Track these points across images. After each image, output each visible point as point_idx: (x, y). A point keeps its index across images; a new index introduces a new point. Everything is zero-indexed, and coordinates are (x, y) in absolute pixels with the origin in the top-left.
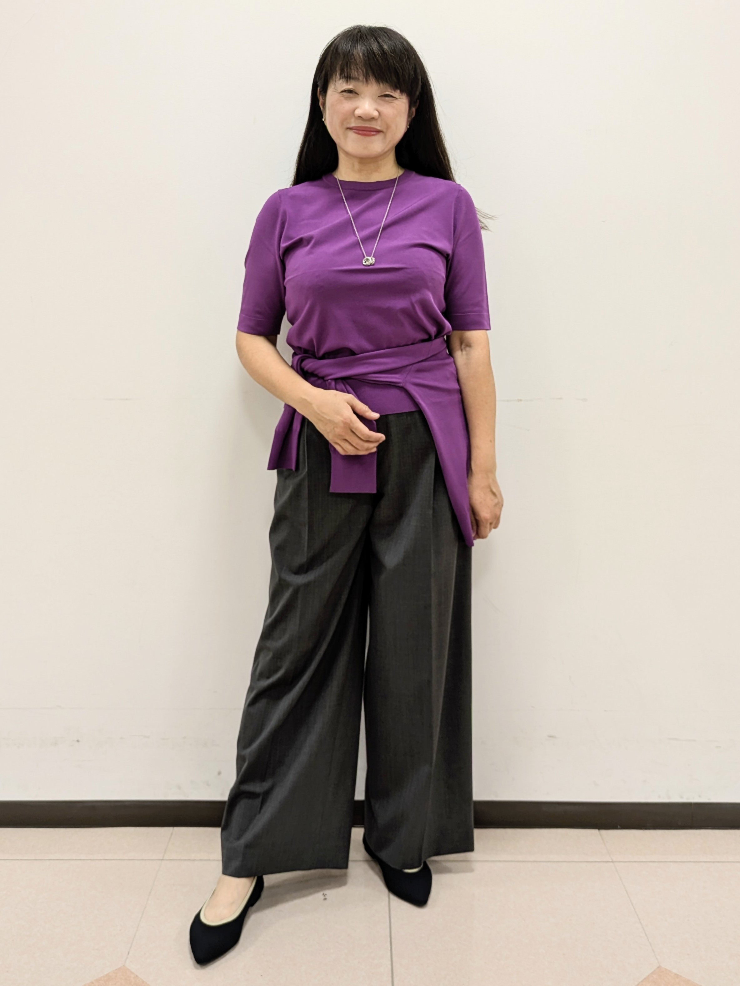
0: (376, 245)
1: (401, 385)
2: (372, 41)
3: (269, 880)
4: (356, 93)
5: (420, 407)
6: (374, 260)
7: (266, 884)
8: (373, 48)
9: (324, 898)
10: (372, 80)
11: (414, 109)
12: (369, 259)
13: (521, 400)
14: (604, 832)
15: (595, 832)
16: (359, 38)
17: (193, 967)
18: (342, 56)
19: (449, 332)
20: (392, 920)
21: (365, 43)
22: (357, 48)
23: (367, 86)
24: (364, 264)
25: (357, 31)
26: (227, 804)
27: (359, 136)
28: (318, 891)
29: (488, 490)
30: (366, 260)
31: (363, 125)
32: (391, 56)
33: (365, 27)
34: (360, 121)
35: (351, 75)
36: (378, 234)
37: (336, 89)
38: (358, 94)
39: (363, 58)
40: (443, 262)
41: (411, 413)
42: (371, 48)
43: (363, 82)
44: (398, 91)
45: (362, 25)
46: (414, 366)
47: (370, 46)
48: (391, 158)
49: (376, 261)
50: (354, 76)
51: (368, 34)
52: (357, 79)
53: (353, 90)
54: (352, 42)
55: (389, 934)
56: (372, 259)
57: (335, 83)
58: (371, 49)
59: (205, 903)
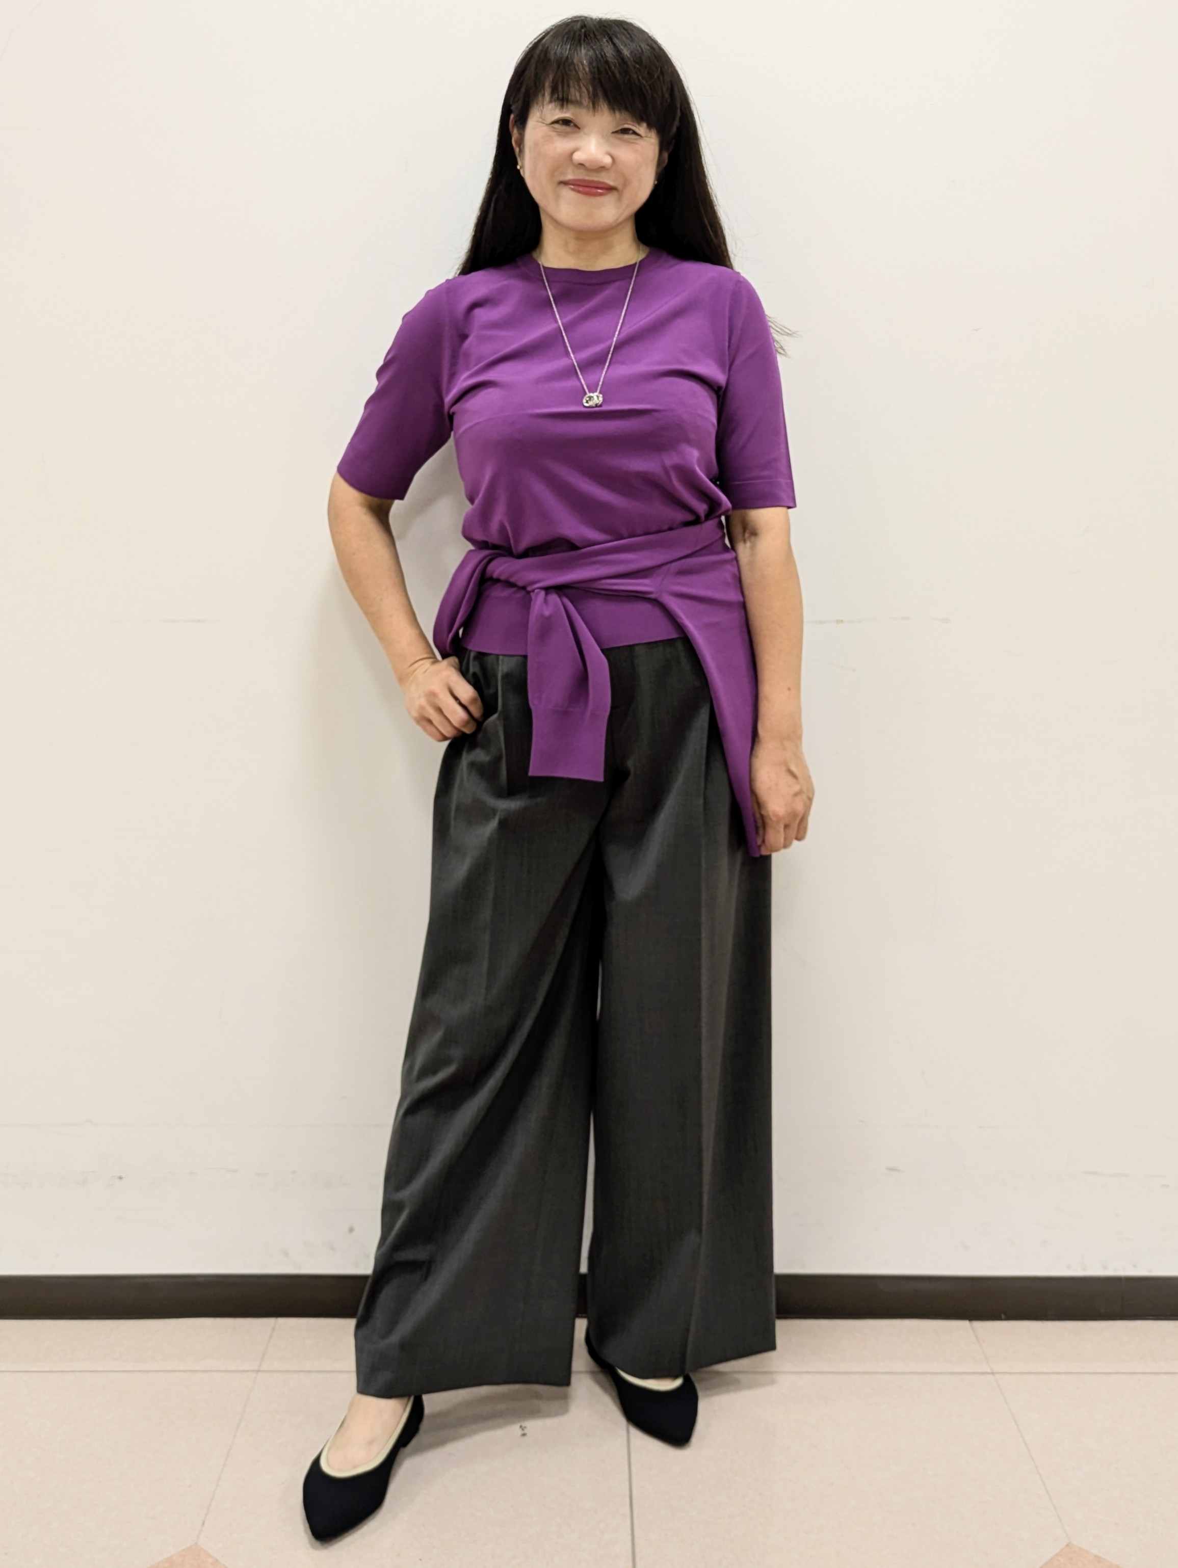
0: (604, 372)
1: (653, 596)
2: (604, 43)
3: (433, 1402)
4: (576, 126)
5: (686, 631)
6: (601, 399)
7: (427, 1410)
8: (607, 55)
9: (523, 1432)
10: (602, 106)
11: (666, 155)
12: (593, 397)
13: (842, 621)
14: (978, 1324)
15: (964, 1324)
16: (583, 37)
17: (308, 1546)
18: (555, 65)
19: (728, 511)
20: (634, 1470)
21: (592, 44)
22: (579, 52)
23: (594, 116)
24: (586, 405)
25: (579, 25)
26: (370, 1281)
27: (580, 195)
28: (513, 1422)
29: (784, 769)
30: (588, 399)
31: (587, 178)
32: (635, 67)
33: (591, 19)
34: (582, 171)
35: (570, 97)
36: (608, 356)
37: (543, 118)
38: (579, 128)
39: (590, 69)
40: (712, 398)
41: (670, 642)
42: (603, 54)
43: (587, 107)
44: (645, 125)
45: (586, 15)
46: (674, 564)
47: (602, 50)
48: (628, 232)
49: (604, 400)
50: (573, 98)
51: (597, 30)
52: (578, 103)
53: (573, 121)
54: (573, 42)
55: (627, 1492)
56: (598, 397)
57: (541, 107)
58: (602, 56)
59: (327, 1442)
